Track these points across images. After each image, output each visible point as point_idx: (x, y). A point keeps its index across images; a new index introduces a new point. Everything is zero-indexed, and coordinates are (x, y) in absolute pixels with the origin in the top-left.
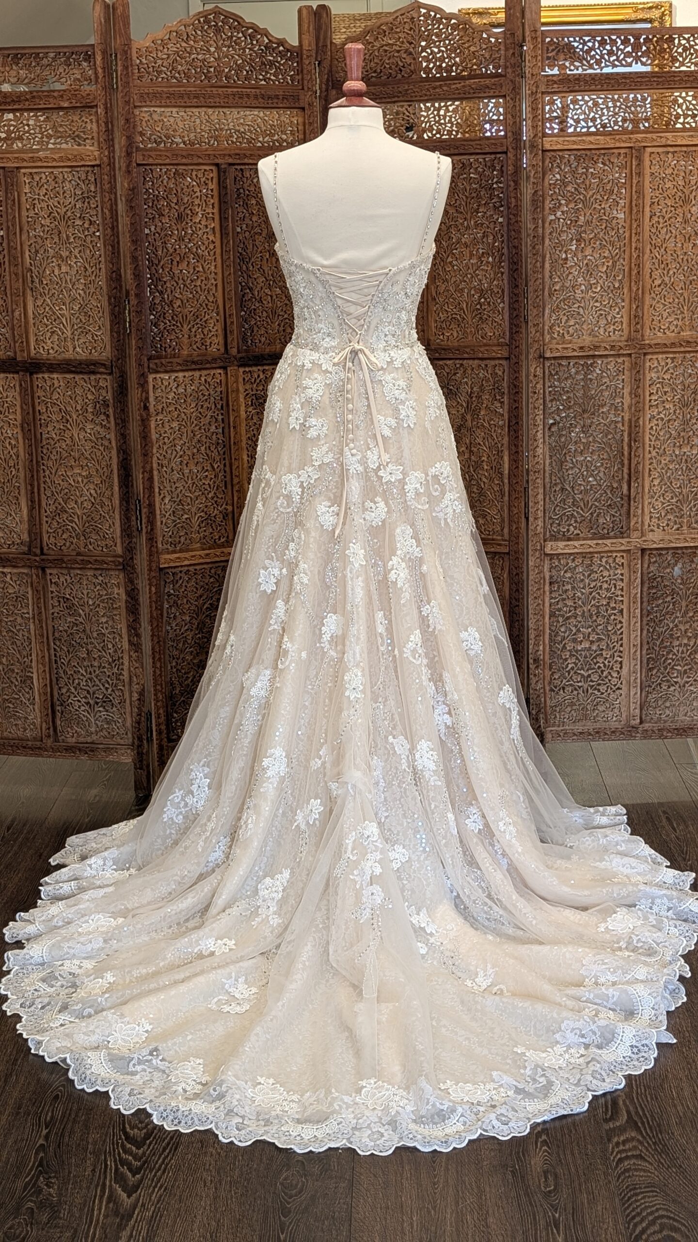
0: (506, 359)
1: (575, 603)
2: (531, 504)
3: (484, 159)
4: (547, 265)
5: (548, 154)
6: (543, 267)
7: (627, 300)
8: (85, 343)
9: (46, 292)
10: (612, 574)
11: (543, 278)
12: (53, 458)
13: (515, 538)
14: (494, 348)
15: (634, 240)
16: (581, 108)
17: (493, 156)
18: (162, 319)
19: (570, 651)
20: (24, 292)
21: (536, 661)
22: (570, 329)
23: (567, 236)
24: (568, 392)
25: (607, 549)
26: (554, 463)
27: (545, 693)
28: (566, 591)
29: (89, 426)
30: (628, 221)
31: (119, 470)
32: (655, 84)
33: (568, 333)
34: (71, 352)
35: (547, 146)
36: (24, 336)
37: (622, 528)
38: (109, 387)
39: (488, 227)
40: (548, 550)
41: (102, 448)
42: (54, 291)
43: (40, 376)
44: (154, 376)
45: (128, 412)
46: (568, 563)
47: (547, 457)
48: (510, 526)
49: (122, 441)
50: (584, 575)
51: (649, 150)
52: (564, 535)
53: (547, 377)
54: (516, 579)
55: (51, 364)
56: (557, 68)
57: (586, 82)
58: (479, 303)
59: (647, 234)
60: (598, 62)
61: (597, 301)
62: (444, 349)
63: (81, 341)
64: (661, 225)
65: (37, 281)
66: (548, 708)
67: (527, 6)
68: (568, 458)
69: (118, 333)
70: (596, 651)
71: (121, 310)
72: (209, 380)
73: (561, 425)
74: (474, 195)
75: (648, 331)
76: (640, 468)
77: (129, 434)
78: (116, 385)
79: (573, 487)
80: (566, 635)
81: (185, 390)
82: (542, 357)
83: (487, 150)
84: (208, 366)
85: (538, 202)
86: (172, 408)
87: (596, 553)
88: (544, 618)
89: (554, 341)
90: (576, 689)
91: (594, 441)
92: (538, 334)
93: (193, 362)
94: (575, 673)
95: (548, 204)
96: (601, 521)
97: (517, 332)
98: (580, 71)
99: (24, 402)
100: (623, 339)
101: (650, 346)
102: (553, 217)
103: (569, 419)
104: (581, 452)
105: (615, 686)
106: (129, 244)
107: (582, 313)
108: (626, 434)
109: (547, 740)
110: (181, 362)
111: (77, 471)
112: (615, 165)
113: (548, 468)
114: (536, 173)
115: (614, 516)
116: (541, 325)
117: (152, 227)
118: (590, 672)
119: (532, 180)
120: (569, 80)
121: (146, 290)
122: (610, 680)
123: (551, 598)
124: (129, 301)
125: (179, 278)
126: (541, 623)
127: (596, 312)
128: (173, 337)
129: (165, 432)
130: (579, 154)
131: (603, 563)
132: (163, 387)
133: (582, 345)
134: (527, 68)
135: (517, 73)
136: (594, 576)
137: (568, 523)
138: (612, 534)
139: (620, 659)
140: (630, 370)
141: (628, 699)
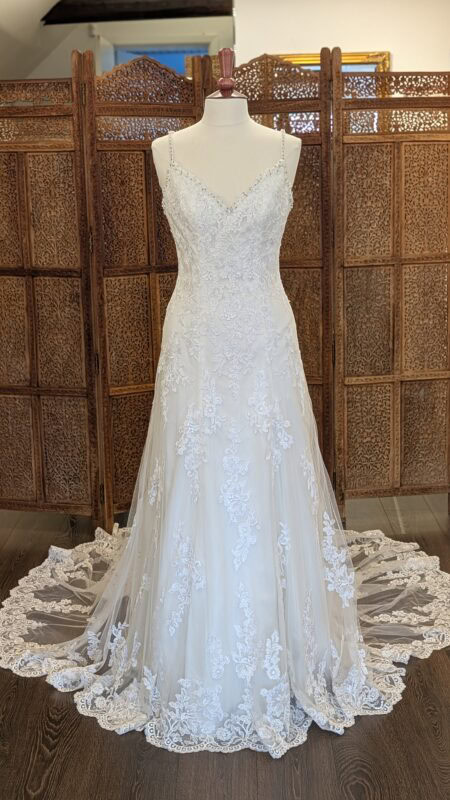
1: (362, 414)
2: (336, 355)
3: (307, 148)
4: (345, 211)
5: (346, 146)
6: (343, 213)
7: (392, 233)
9: (42, 228)
10: (383, 396)
11: (343, 220)
12: (45, 328)
13: (326, 375)
14: (313, 261)
15: (395, 197)
16: (365, 119)
17: (312, 147)
18: (111, 244)
19: (359, 443)
20: (29, 228)
21: (339, 450)
22: (359, 250)
25: (380, 381)
26: (349, 330)
27: (344, 469)
28: (357, 407)
30: (392, 186)
31: (85, 336)
32: (408, 104)
33: (357, 252)
34: (57, 264)
35: (345, 141)
36: (29, 254)
37: (389, 368)
38: (79, 286)
39: (310, 189)
40: (346, 383)
41: (75, 323)
42: (47, 227)
43: (38, 278)
44: (106, 279)
45: (91, 301)
46: (357, 390)
47: (346, 326)
48: (323, 368)
49: (87, 319)
50: (367, 397)
51: (404, 144)
52: (355, 373)
53: (345, 279)
54: (327, 400)
55: (45, 271)
56: (350, 95)
57: (367, 103)
59: (403, 194)
60: (374, 92)
61: (374, 233)
63: (63, 257)
64: (411, 188)
65: (37, 221)
66: (346, 478)
68: (357, 327)
69: (85, 252)
70: (374, 443)
71: (87, 239)
72: (139, 281)
73: (353, 307)
75: (404, 251)
76: (400, 332)
77: (91, 314)
78: (83, 284)
79: (360, 345)
80: (357, 434)
81: (125, 287)
82: (343, 266)
83: (309, 143)
84: (138, 272)
86: (117, 298)
87: (374, 383)
88: (344, 424)
89: (350, 257)
90: (363, 467)
91: (373, 317)
92: (340, 253)
94: (363, 456)
95: (346, 176)
97: (327, 252)
99: (28, 294)
100: (389, 255)
101: (405, 260)
102: (348, 183)
103: (358, 303)
104: (365, 323)
105: (386, 464)
106: (92, 199)
107: (365, 240)
108: (391, 312)
109: (345, 498)
110: (122, 270)
111: (59, 336)
112: (385, 152)
113: (346, 333)
114: (339, 157)
115: (384, 362)
116: (342, 248)
117: (106, 189)
118: (371, 456)
119: (337, 161)
120: (358, 102)
121: (102, 227)
122: (382, 461)
123: (348, 412)
124: (92, 233)
125: (121, 219)
126: (342, 427)
127: (374, 240)
128: (118, 255)
129: (113, 313)
130: (364, 145)
131: (378, 390)
132: (112, 286)
133: (365, 259)
134: (334, 94)
135: (328, 97)
136: (373, 398)
137: (358, 366)
138: (383, 372)
139: (388, 448)
140: (394, 274)
141: (393, 471)
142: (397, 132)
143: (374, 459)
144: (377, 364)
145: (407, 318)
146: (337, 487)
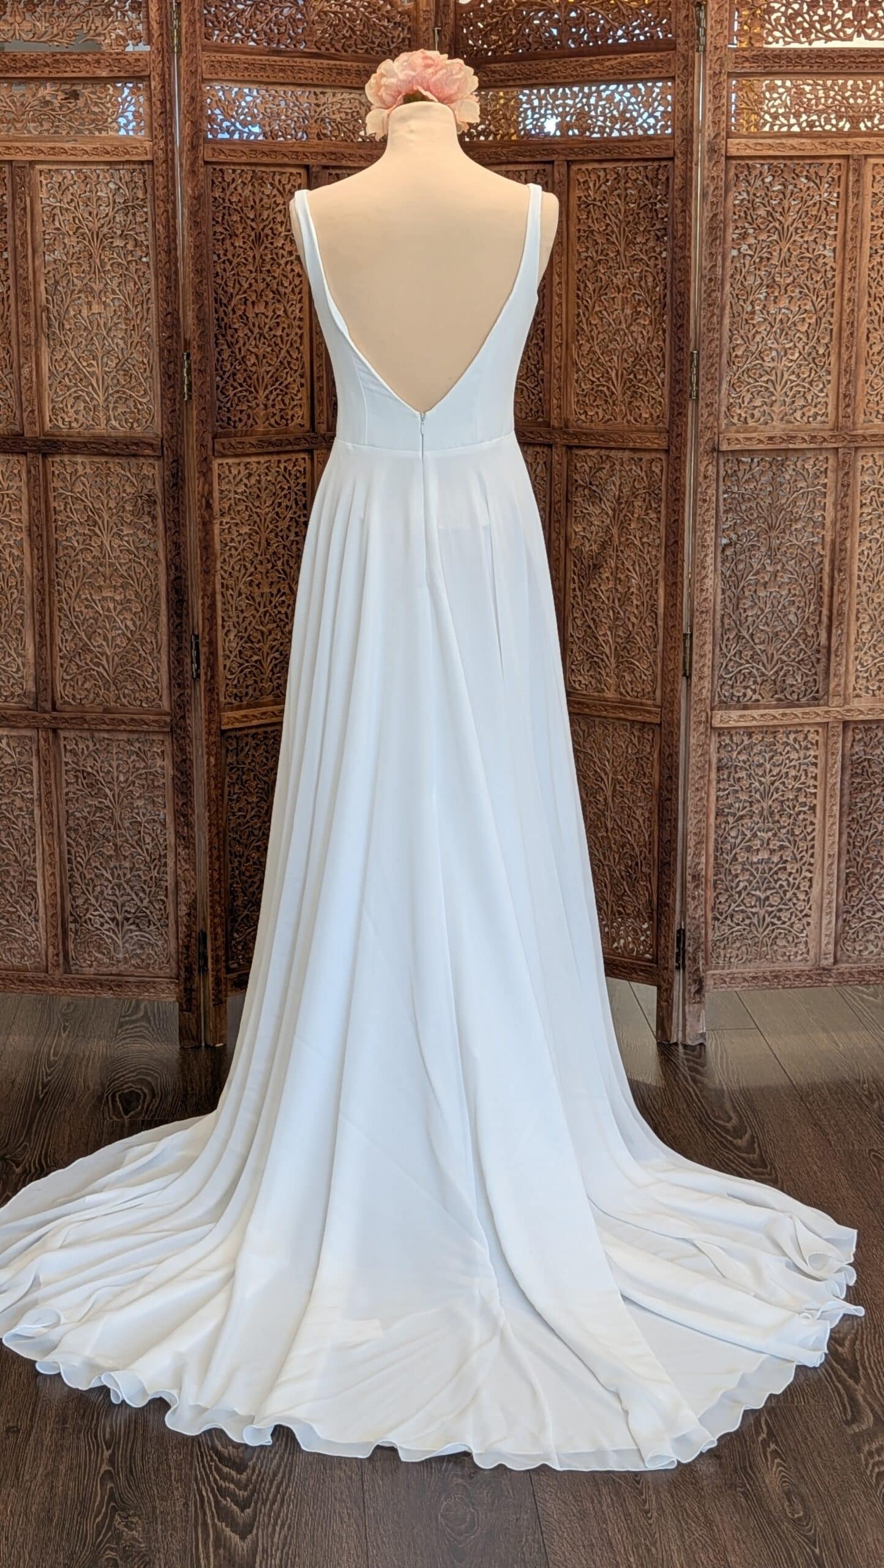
0: (667, 451)
1: (751, 797)
2: (695, 657)
3: (646, 168)
4: (727, 321)
5: (734, 162)
6: (720, 323)
7: (835, 373)
8: (124, 413)
9: (70, 341)
10: (802, 757)
11: (721, 339)
12: (73, 575)
13: (669, 704)
14: (649, 435)
15: (847, 287)
16: (780, 98)
17: (656, 164)
18: (231, 381)
19: (743, 864)
20: (36, 341)
21: (695, 877)
22: (756, 412)
23: (756, 280)
24: (749, 500)
25: (797, 720)
27: (706, 923)
28: (739, 780)
29: (126, 531)
30: (840, 261)
31: (168, 593)
33: (753, 416)
34: (103, 426)
35: (733, 152)
36: (36, 402)
37: (818, 692)
38: (157, 476)
39: (648, 265)
40: (716, 723)
41: (144, 563)
42: (80, 339)
43: (57, 458)
44: (219, 461)
45: (184, 513)
46: (742, 741)
47: (719, 591)
48: (663, 687)
49: (174, 553)
50: (763, 758)
51: (872, 161)
52: (738, 701)
53: (721, 479)
54: (668, 761)
55: (74, 443)
57: (789, 60)
58: (632, 371)
59: (865, 280)
60: (806, 33)
61: (793, 373)
62: (586, 434)
63: (119, 410)
65: (56, 324)
66: (710, 944)
68: (747, 593)
69: (172, 399)
70: (777, 864)
71: (177, 369)
72: (290, 468)
73: (738, 546)
74: (631, 218)
75: (863, 416)
76: (845, 608)
77: (185, 542)
78: (167, 473)
79: (752, 635)
80: (738, 841)
81: (259, 482)
82: (716, 450)
83: (649, 155)
84: (289, 448)
85: (715, 230)
86: (242, 507)
87: (781, 726)
88: (708, 817)
89: (734, 428)
90: (749, 918)
91: (784, 570)
92: (711, 419)
93: (271, 443)
94: (748, 894)
95: (731, 234)
97: (680, 414)
98: (780, 45)
99: (33, 496)
100: (829, 426)
101: (864, 438)
102: (735, 252)
103: (749, 538)
104: (765, 585)
105: (801, 911)
106: (192, 275)
107: (772, 389)
108: (827, 561)
109: (706, 988)
110: (254, 442)
111: (107, 593)
112: (825, 180)
113: (718, 607)
114: (716, 188)
115: (807, 675)
116: (716, 405)
117: (221, 252)
118: (769, 893)
119: (710, 199)
120: (766, 56)
121: (213, 341)
122: (794, 904)
123: (719, 790)
124: (188, 356)
125: (254, 325)
126: (704, 825)
127: (791, 389)
128: (245, 408)
129: (232, 540)
130: (775, 163)
131: (791, 741)
132: (231, 478)
133: (771, 434)
134: (708, 37)
135: (690, 45)
136: (778, 759)
137: (744, 684)
138: (803, 700)
139: (809, 875)
140: (836, 471)
141: (818, 931)
142: (855, 132)
143: (775, 900)
144: (790, 681)
145: (862, 574)
146: (687, 963)
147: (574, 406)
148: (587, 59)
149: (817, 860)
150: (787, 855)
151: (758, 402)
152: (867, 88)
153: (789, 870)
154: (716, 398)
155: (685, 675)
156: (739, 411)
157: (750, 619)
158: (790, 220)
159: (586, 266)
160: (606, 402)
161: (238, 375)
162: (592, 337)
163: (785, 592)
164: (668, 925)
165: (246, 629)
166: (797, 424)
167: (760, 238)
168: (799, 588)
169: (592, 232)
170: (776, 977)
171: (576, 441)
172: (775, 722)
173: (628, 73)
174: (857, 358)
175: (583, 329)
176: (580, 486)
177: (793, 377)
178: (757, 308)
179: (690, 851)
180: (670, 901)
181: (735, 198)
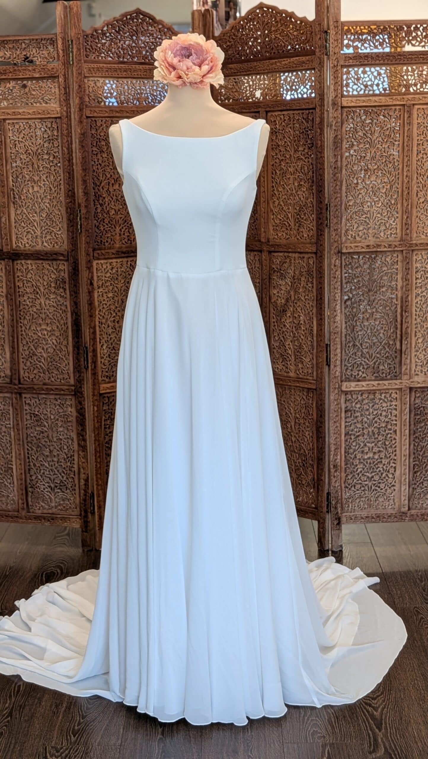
0: (316, 253)
1: (362, 426)
2: (332, 356)
3: (303, 113)
4: (344, 188)
5: (346, 109)
7: (400, 213)
8: (50, 239)
9: (24, 205)
10: (389, 405)
11: (341, 197)
12: (28, 318)
13: (320, 379)
14: (307, 245)
15: (405, 170)
16: (369, 77)
17: (307, 111)
18: (102, 223)
19: (360, 459)
20: (8, 205)
21: (335, 466)
23: (358, 167)
24: (358, 277)
25: (385, 387)
26: (348, 327)
27: (341, 489)
28: (356, 417)
29: (52, 296)
30: (401, 157)
31: (72, 327)
32: (421, 59)
33: (358, 235)
34: (40, 246)
35: (345, 104)
36: (8, 235)
37: (396, 372)
38: (66, 270)
39: (305, 162)
40: (344, 388)
41: (61, 312)
42: (29, 204)
43: (19, 262)
44: (97, 262)
45: (79, 287)
46: (358, 398)
47: (344, 322)
48: (317, 371)
49: (75, 307)
50: (369, 406)
51: (416, 107)
52: (355, 377)
54: (320, 408)
55: (27, 254)
56: (351, 48)
57: (372, 58)
58: (299, 214)
59: (415, 166)
60: (381, 44)
61: (379, 213)
62: (278, 245)
63: (48, 238)
64: (425, 160)
65: (17, 197)
66: (343, 499)
67: (331, 3)
68: (358, 323)
69: (73, 232)
70: (377, 460)
71: (75, 217)
73: (353, 300)
74: (296, 138)
75: (415, 234)
76: (409, 331)
77: (80, 302)
78: (71, 268)
79: (361, 344)
81: (117, 271)
82: (340, 252)
83: (304, 107)
85: (337, 143)
86: (108, 284)
87: (378, 390)
88: (341, 436)
89: (349, 241)
90: (363, 487)
91: (377, 311)
92: (337, 237)
93: (123, 252)
94: (363, 475)
95: (345, 145)
96: (381, 367)
97: (321, 235)
98: (368, 51)
99: (8, 280)
100: (397, 240)
101: (416, 245)
102: (347, 154)
103: (359, 296)
104: (367, 319)
105: (391, 484)
106: (81, 171)
107: (368, 221)
108: (399, 307)
109: (342, 522)
110: (114, 252)
111: (44, 327)
112: (392, 117)
113: (344, 331)
114: (337, 122)
115: (390, 364)
116: (339, 230)
117: (96, 160)
118: (373, 474)
119: (334, 127)
120: (361, 57)
121: (92, 203)
122: (387, 480)
123: (346, 422)
124: (80, 211)
125: (113, 195)
126: (338, 440)
127: (378, 221)
128: (109, 235)
129: (104, 300)
130: (367, 109)
131: (383, 397)
132: (103, 270)
133: (368, 244)
134: (331, 48)
135: (322, 52)
136: (376, 406)
137: (358, 369)
138: (389, 377)
139: (394, 465)
140: (402, 262)
141: (399, 493)
142: (408, 92)
143: (377, 478)
145: (417, 313)
146: (332, 509)
147: (272, 231)
148: (274, 61)
149: (398, 458)
150: (382, 455)
151: (361, 228)
152: (413, 71)
153: (383, 462)
154: (339, 226)
155: (327, 364)
156: (351, 233)
157: (360, 336)
158: (375, 137)
159: (276, 162)
160: (287, 229)
161: (106, 220)
162: (279, 197)
163: (377, 323)
164: (322, 490)
165: (112, 344)
166: (381, 238)
167: (360, 146)
168: (384, 321)
169: (279, 146)
170: (378, 517)
171: (273, 249)
172: (374, 388)
173: (293, 67)
174: (411, 205)
175: (275, 194)
176: (276, 271)
177: (379, 215)
178: (359, 181)
179: (332, 453)
180: (323, 478)
181: (347, 128)
